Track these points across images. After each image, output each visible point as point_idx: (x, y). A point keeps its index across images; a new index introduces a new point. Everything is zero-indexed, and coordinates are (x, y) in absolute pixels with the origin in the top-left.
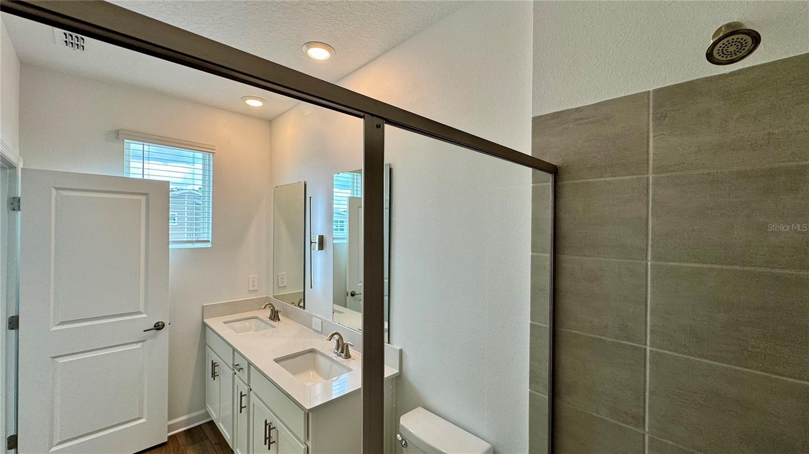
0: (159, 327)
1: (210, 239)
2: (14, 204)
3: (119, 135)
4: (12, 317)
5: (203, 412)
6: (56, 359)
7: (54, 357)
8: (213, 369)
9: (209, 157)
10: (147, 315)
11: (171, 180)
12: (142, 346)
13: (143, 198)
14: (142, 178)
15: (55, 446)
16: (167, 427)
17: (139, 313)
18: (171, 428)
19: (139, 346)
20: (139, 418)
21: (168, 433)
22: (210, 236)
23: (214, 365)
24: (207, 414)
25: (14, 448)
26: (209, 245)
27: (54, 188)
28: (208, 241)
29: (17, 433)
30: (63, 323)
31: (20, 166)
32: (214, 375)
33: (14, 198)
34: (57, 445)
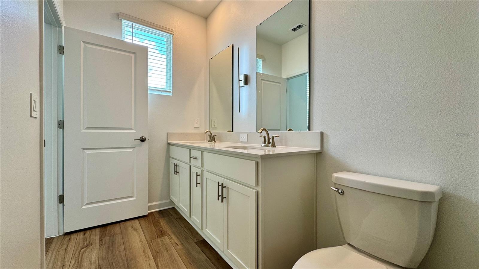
0: (143, 140)
1: (171, 91)
2: (61, 50)
3: (119, 16)
4: (61, 121)
5: (168, 201)
6: (85, 151)
7: (84, 149)
8: (175, 169)
9: (170, 37)
10: (135, 131)
11: (149, 46)
12: (133, 150)
13: (133, 56)
14: (132, 42)
15: (85, 205)
16: (148, 207)
17: (131, 129)
18: (150, 208)
19: (132, 150)
20: (131, 197)
21: (149, 210)
22: (171, 88)
23: (176, 165)
24: (172, 202)
25: (62, 203)
26: (171, 95)
27: (83, 41)
28: (170, 92)
29: (64, 194)
30: (88, 128)
31: (64, 25)
32: (176, 172)
33: (61, 46)
34: (86, 205)
